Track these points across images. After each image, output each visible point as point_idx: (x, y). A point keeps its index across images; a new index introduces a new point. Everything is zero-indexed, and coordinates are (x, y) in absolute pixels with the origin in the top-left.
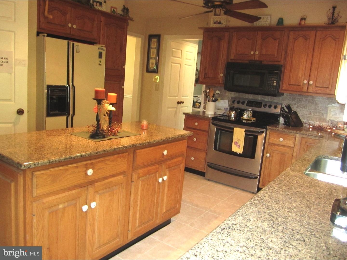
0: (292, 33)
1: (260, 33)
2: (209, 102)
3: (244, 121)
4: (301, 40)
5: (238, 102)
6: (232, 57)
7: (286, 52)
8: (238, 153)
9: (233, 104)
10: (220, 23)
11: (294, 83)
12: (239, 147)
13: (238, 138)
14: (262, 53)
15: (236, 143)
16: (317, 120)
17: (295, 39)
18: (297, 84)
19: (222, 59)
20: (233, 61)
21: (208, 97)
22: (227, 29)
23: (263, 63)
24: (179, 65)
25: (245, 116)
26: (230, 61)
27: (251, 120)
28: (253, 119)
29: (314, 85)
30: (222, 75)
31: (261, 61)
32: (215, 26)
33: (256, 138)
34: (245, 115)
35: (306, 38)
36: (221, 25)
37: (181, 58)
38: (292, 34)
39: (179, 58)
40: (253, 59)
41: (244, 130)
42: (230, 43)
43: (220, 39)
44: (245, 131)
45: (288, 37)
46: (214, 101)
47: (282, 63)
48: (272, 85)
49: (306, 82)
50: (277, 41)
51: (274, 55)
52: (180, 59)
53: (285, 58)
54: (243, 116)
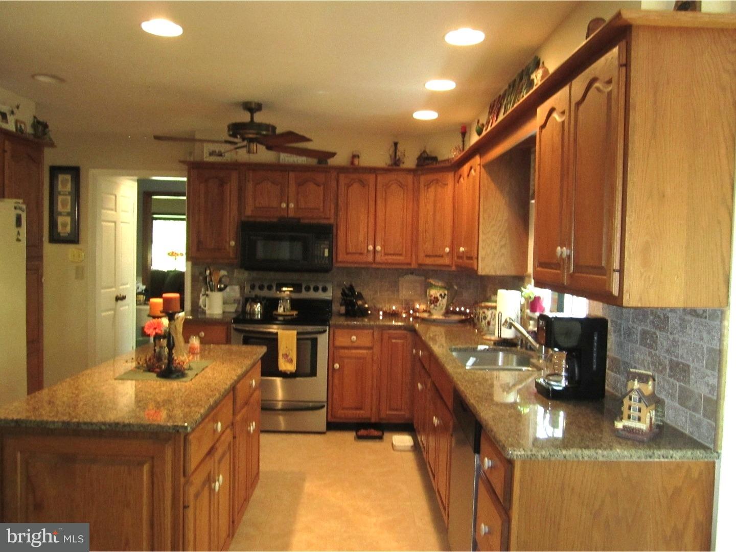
0: (342, 177)
1: (292, 175)
2: (213, 292)
3: (281, 318)
4: (356, 186)
5: (261, 288)
6: (249, 212)
7: (337, 205)
8: (289, 373)
9: (252, 291)
10: (220, 155)
11: (354, 251)
12: (291, 361)
13: (287, 347)
14: (299, 206)
15: (286, 356)
16: (387, 302)
17: (349, 186)
18: (359, 251)
19: (230, 216)
20: (251, 219)
21: (209, 284)
22: (236, 166)
23: (302, 221)
24: (113, 224)
25: (281, 310)
26: (243, 219)
27: (293, 315)
28: (295, 313)
29: (383, 251)
30: (233, 243)
31: (299, 219)
32: (213, 159)
33: (314, 342)
34: (281, 307)
35: (363, 184)
36: (221, 158)
37: (116, 211)
38: (343, 179)
39: (112, 210)
40: (286, 215)
41: (295, 332)
42: (241, 190)
43: (222, 183)
44: (298, 334)
45: (338, 181)
46: (221, 290)
47: (332, 221)
48: (322, 255)
49: (371, 248)
50: (322, 187)
51: (319, 209)
52: (113, 212)
53: (336, 214)
54: (277, 309)
